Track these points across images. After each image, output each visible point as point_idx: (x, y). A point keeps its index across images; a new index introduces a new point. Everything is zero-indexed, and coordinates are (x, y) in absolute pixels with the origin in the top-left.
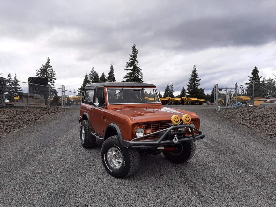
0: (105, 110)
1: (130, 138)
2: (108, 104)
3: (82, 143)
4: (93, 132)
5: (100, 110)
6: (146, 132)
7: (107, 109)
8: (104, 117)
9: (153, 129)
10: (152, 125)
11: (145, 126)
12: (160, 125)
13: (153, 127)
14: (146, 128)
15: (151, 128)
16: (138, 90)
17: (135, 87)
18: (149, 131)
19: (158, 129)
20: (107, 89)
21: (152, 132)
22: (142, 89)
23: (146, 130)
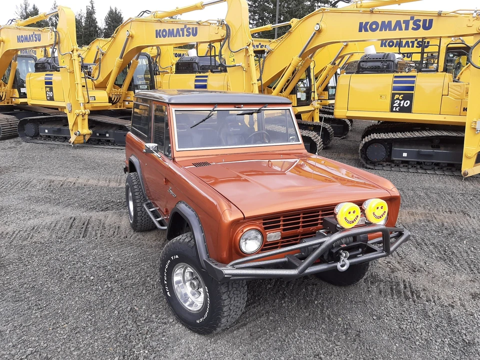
0: (169, 164)
1: (225, 255)
2: (177, 149)
3: (130, 222)
4: (147, 205)
5: (160, 159)
6: (266, 238)
7: (173, 161)
8: (167, 181)
9: (284, 230)
10: (281, 218)
11: (264, 224)
12: (304, 218)
13: (284, 225)
14: (265, 228)
15: (279, 226)
16: (249, 112)
17: (242, 106)
18: (274, 236)
19: (298, 227)
20: (175, 110)
21: (281, 236)
22: (259, 110)
23: (267, 233)
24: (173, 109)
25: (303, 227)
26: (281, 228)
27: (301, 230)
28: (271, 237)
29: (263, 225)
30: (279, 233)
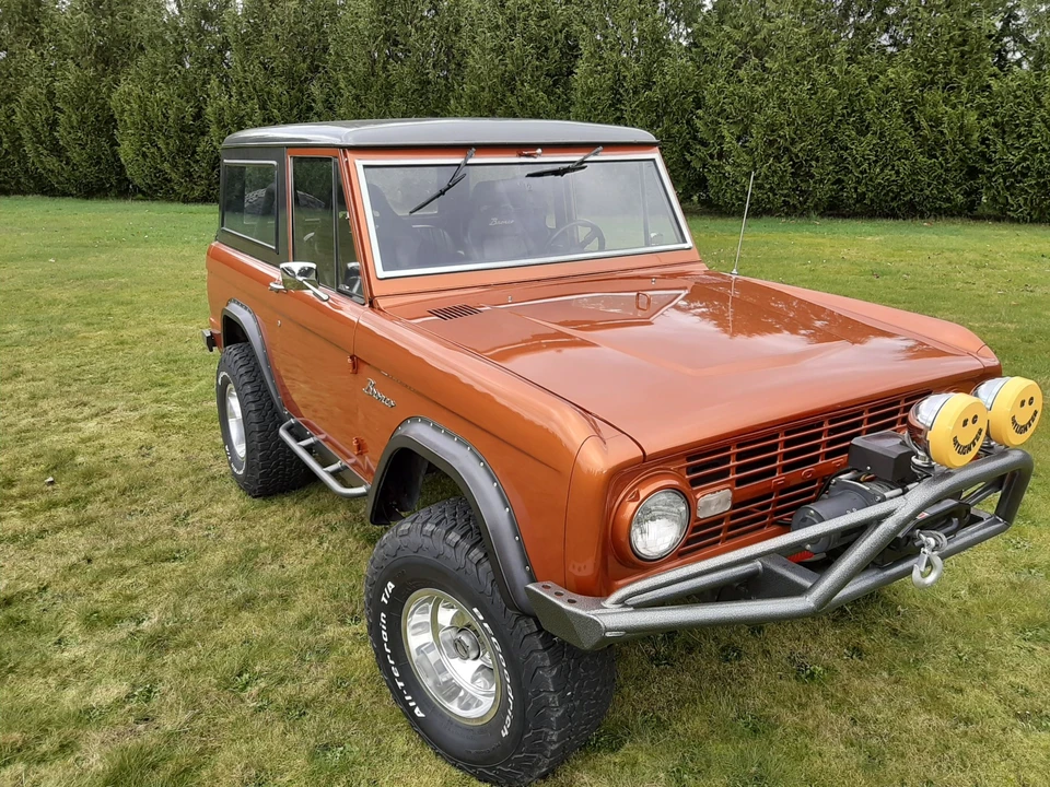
2: (381, 274)
3: (234, 474)
4: (289, 430)
5: (326, 304)
6: (697, 508)
7: (372, 305)
10: (733, 452)
11: (690, 470)
12: (786, 444)
13: (739, 469)
14: (694, 482)
15: (725, 473)
16: (557, 167)
17: (539, 151)
18: (715, 501)
19: (772, 472)
20: (365, 167)
21: (733, 499)
22: (583, 162)
23: (698, 496)
24: (358, 163)
25: (786, 468)
26: (731, 477)
27: (778, 478)
28: (708, 504)
29: (688, 474)
30: (727, 493)
